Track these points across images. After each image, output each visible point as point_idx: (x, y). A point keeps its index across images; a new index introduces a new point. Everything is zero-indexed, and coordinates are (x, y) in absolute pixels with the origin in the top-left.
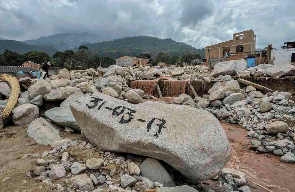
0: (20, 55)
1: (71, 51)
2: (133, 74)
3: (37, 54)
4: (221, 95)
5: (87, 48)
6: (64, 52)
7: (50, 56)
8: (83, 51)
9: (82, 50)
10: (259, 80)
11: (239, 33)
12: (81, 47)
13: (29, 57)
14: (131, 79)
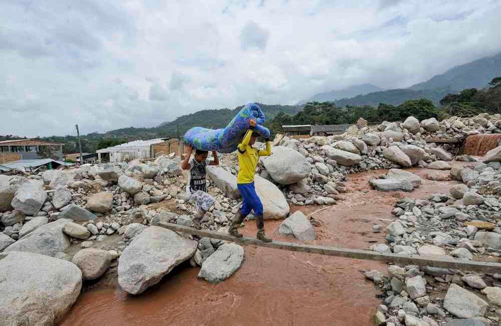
14: (468, 133)
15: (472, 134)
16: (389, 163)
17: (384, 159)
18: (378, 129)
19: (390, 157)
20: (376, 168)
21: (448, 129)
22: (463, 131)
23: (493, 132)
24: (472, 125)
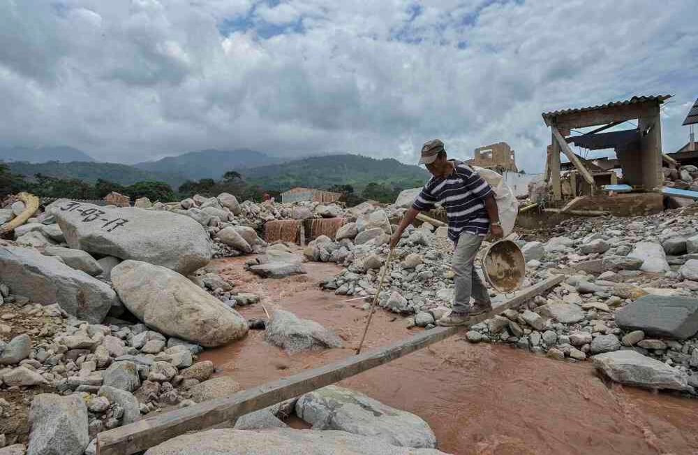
0: (122, 187)
1: (210, 180)
2: (276, 211)
3: (151, 186)
4: (351, 231)
5: (238, 175)
6: (198, 182)
7: (173, 189)
8: (231, 180)
9: (230, 178)
10: (440, 214)
11: (483, 148)
12: (228, 174)
13: (137, 191)
14: (267, 218)
15: (269, 220)
16: (229, 248)
17: (221, 244)
18: (182, 206)
19: (232, 240)
20: (216, 256)
21: (248, 214)
22: (261, 217)
23: (279, 219)
24: (264, 211)
